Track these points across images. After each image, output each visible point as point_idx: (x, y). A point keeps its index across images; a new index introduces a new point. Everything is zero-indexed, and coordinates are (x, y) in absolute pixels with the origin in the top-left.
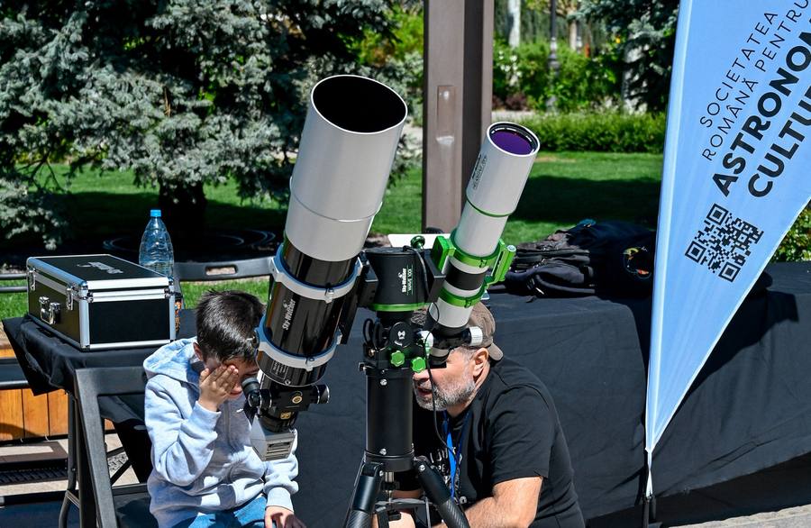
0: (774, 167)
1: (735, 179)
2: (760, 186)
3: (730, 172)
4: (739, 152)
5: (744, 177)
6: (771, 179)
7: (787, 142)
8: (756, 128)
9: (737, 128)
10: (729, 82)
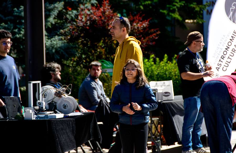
0: (227, 65)
1: (220, 68)
2: (224, 69)
3: (219, 67)
4: (220, 63)
5: (221, 68)
6: (226, 68)
7: (229, 60)
8: (223, 58)
9: (220, 58)
10: (218, 49)
